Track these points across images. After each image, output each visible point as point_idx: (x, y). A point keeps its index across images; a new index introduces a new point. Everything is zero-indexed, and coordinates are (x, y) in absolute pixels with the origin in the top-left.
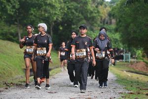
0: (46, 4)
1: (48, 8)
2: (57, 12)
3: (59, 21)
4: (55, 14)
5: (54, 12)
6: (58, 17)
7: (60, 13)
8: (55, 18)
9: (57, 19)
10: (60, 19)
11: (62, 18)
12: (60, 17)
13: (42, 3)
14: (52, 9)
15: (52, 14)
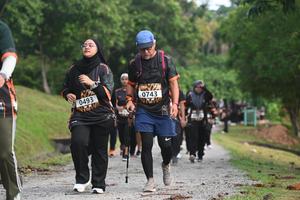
0: (95, 16)
1: (99, 23)
2: (115, 31)
3: (119, 48)
4: (112, 34)
5: (110, 30)
6: (118, 40)
7: (121, 33)
8: (112, 42)
9: (116, 44)
10: (121, 44)
11: (126, 43)
12: (122, 40)
13: (88, 14)
14: (106, 24)
15: (106, 34)
